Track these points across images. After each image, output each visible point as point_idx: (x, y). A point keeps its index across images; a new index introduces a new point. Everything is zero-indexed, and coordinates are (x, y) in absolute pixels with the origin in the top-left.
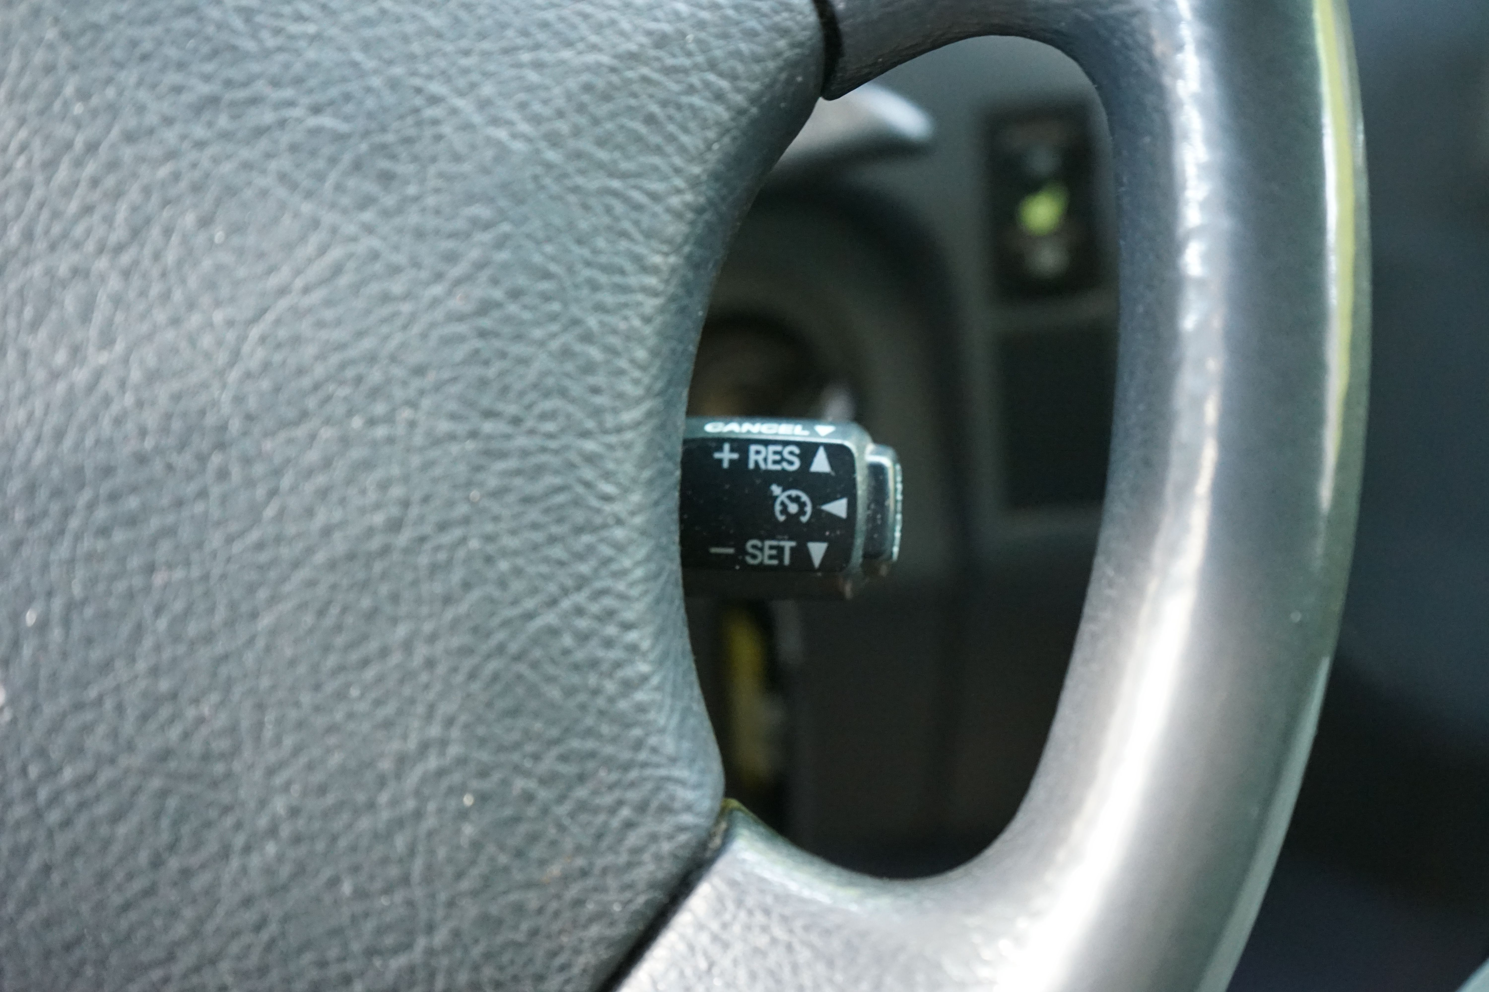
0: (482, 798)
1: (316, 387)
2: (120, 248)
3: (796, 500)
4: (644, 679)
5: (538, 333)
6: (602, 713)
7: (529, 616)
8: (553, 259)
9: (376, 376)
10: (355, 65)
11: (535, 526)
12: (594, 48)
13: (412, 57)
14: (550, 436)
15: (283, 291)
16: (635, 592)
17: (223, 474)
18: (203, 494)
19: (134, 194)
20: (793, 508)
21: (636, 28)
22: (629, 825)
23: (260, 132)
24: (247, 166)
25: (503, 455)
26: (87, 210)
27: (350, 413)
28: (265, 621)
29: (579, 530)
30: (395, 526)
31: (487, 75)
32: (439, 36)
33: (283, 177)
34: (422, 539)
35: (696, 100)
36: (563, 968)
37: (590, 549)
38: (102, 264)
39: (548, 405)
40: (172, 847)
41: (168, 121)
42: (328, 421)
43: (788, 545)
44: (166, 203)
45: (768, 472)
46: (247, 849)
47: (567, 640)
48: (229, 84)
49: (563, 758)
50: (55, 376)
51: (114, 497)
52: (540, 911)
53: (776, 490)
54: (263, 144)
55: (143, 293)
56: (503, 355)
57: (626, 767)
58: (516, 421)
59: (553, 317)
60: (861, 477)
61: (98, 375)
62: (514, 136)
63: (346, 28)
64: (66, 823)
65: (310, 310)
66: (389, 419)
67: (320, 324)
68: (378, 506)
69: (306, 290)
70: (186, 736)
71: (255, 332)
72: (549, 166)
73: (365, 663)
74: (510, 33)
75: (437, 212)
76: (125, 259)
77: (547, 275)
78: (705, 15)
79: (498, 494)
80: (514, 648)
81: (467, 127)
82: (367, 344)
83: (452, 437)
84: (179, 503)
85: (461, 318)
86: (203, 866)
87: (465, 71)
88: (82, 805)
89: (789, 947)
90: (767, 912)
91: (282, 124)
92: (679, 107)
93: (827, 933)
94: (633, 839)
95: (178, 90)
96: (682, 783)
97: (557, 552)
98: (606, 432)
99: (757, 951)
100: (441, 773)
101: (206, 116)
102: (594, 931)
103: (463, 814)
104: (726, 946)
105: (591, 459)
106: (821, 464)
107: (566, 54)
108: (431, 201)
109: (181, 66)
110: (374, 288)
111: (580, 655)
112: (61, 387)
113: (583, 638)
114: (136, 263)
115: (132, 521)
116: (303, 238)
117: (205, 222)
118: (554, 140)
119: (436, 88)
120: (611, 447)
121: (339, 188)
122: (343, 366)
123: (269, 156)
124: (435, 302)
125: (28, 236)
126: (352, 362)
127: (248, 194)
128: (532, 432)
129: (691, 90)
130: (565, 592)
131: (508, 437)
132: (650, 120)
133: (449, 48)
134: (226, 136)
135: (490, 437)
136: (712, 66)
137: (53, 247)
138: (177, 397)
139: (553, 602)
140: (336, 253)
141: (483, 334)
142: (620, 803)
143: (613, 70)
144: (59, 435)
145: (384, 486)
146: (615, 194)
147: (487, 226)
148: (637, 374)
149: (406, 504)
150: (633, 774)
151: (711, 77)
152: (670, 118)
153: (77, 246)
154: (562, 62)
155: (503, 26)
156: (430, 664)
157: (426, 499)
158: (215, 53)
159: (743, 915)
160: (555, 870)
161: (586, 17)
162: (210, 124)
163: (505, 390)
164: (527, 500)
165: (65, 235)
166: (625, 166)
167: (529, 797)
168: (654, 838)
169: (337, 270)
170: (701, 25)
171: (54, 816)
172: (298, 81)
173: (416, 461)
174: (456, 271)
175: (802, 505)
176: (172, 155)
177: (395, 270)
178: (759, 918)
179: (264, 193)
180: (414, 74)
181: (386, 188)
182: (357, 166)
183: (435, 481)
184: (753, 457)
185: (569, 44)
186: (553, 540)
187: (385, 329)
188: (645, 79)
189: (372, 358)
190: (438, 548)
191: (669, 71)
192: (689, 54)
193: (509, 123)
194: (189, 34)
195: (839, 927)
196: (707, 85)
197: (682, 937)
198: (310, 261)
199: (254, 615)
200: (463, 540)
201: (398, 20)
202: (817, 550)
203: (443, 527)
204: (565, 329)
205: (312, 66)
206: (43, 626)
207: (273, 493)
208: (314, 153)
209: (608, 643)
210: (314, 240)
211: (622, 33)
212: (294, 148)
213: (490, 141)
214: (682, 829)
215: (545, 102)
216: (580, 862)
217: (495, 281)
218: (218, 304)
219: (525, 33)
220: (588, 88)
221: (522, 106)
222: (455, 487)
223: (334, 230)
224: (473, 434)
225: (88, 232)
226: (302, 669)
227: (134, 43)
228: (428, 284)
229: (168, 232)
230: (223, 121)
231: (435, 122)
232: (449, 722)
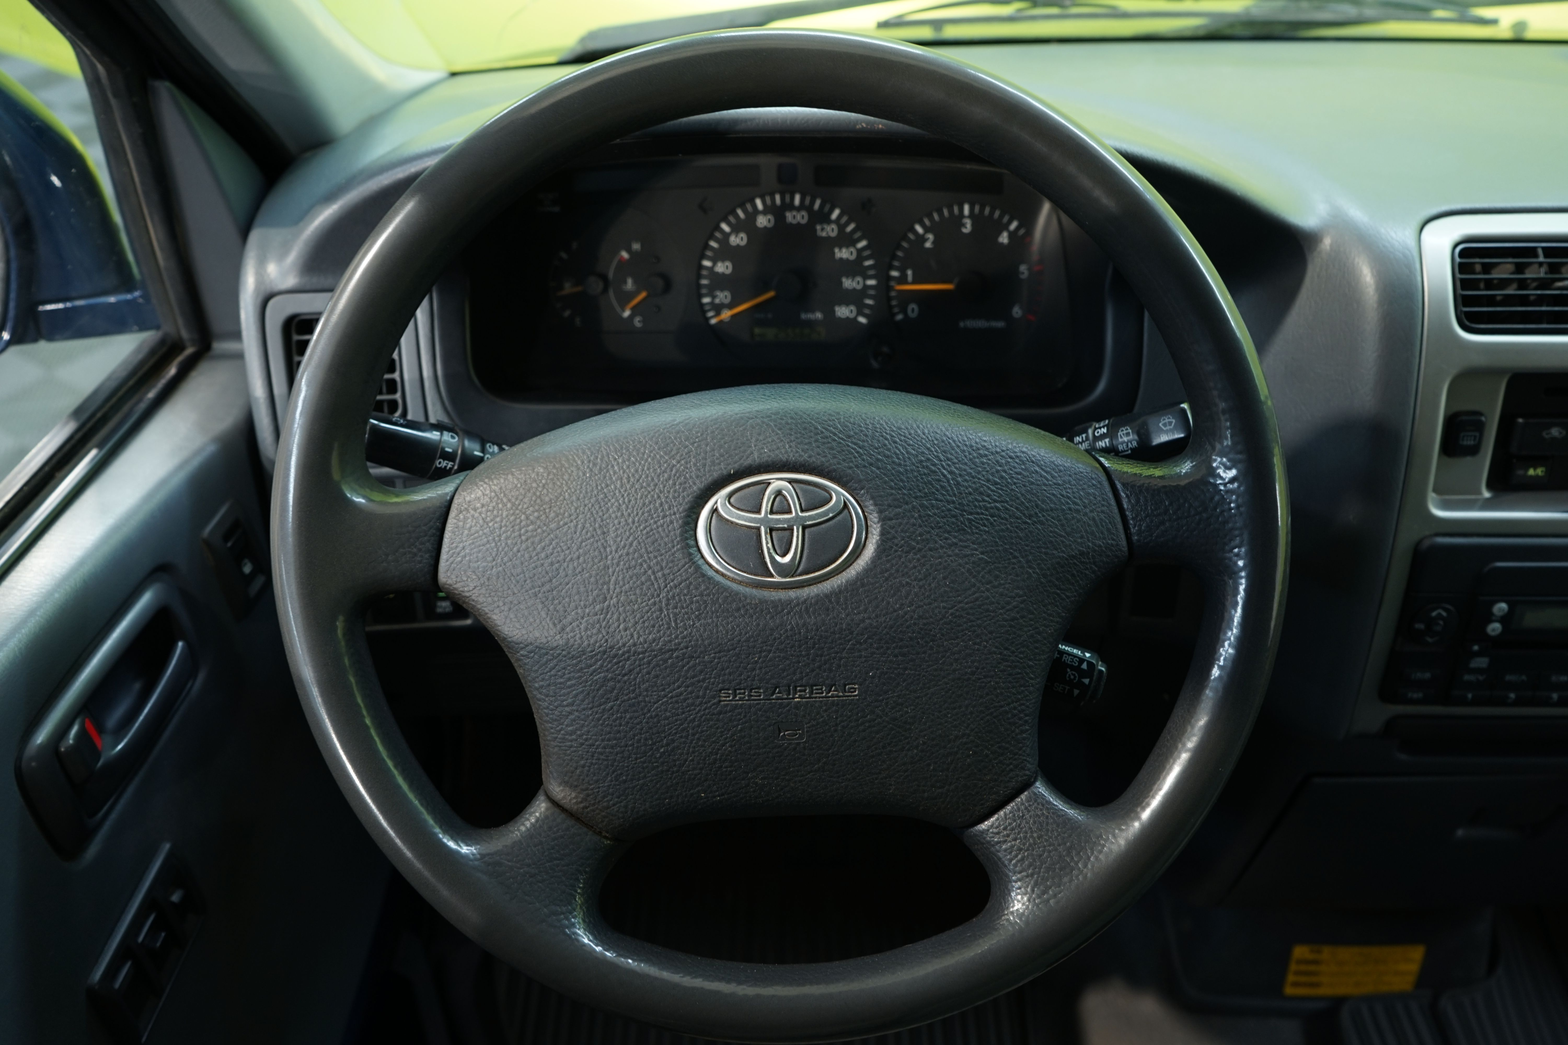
0: (975, 753)
1: (962, 631)
2: (921, 580)
3: (1074, 675)
4: (1027, 730)
5: (1026, 629)
6: (1013, 737)
7: (1002, 707)
8: (1035, 609)
9: (979, 631)
10: (997, 542)
11: (1010, 682)
12: (1063, 552)
13: (1012, 543)
14: (1021, 658)
15: (960, 602)
16: (1031, 706)
17: (931, 648)
18: (925, 652)
19: (928, 566)
20: (1072, 677)
21: (1076, 548)
22: (1011, 770)
23: (966, 556)
24: (960, 565)
25: (1007, 661)
26: (915, 567)
27: (969, 640)
28: (932, 690)
29: (1021, 686)
30: (973, 673)
31: (1031, 553)
32: (1021, 539)
33: (969, 570)
34: (979, 679)
35: (1087, 572)
36: (982, 804)
37: (1023, 691)
38: (915, 583)
39: (1023, 649)
40: (889, 744)
41: (942, 547)
42: (963, 641)
43: (1067, 688)
44: (936, 570)
45: (1067, 664)
46: (908, 750)
47: (1010, 716)
48: (961, 540)
49: (1000, 747)
50: (895, 611)
51: (901, 647)
52: (981, 787)
53: (1069, 670)
54: (966, 559)
55: (923, 594)
56: (1015, 633)
57: (1015, 754)
58: (1013, 652)
59: (1031, 626)
60: (1095, 673)
61: (906, 613)
62: (1034, 572)
63: (996, 531)
64: (864, 731)
65: (966, 609)
66: (979, 644)
67: (968, 614)
68: (970, 667)
69: (967, 603)
70: (902, 716)
71: (950, 611)
72: (1042, 583)
73: (955, 708)
74: (1041, 542)
75: (1008, 590)
76: (921, 583)
77: (1033, 613)
78: (1097, 548)
79: (1002, 671)
80: (995, 714)
81: (1022, 567)
82: (979, 622)
83: (995, 653)
84: (918, 653)
85: (1006, 621)
86: (896, 751)
87: (1026, 551)
88: (869, 727)
89: (1047, 817)
90: (1043, 805)
91: (972, 555)
92: (1082, 573)
93: (1059, 816)
94: (1011, 775)
95: (946, 539)
96: (1028, 762)
97: (1014, 691)
98: (1036, 660)
99: (1037, 815)
100: (966, 743)
101: (953, 548)
102: (994, 796)
103: (969, 756)
104: (1029, 811)
105: (1030, 667)
106: (1084, 666)
107: (1055, 552)
108: (1007, 586)
109: (949, 532)
110: (985, 607)
111: (1011, 720)
112: (895, 614)
113: (1014, 716)
114: (924, 586)
115: (904, 655)
116: (969, 589)
117: (944, 578)
118: (1045, 576)
119: (1016, 554)
120: (1036, 664)
121: (983, 577)
122: (971, 627)
123: (967, 563)
124: (1001, 614)
125: (897, 571)
126: (974, 626)
127: (958, 572)
128: (1016, 656)
129: (1087, 569)
130: (1013, 702)
131: (1010, 656)
132: (1073, 575)
133: (1023, 543)
134: (957, 555)
135: (1005, 655)
136: (1094, 563)
137: (903, 575)
138: (925, 624)
139: (1008, 704)
140: (977, 595)
141: (1011, 626)
142: (1011, 764)
143: (1067, 559)
144: (891, 627)
145: (973, 662)
146: (1058, 594)
147: (1020, 597)
148: (1048, 645)
149: (977, 668)
150: (1016, 757)
151: (1093, 566)
152: (1078, 576)
153: (909, 577)
154: (1054, 554)
155: (1039, 540)
156: (971, 713)
157: (983, 668)
158: (959, 530)
159: (1036, 804)
160: (988, 777)
161: (1063, 542)
162: (953, 551)
163: (1013, 643)
164: (1010, 675)
165: (907, 573)
166: (1062, 587)
167: (987, 756)
168: (1017, 775)
169: (977, 599)
170: (1095, 551)
171: (861, 728)
172: (980, 544)
173: (983, 657)
174: (1008, 607)
175: (1075, 677)
176: (940, 557)
177: (992, 603)
178: (1040, 806)
179: (963, 573)
180: (1011, 548)
181: (996, 580)
182: (989, 572)
183: (987, 664)
184: (1064, 658)
185: (1056, 549)
186: (1013, 687)
187: (985, 619)
188: (1075, 564)
189: (979, 626)
190: (983, 682)
191: (1081, 562)
192: (1089, 559)
193: (1034, 569)
194: (953, 523)
195: (1063, 816)
196: (1091, 568)
197: (1017, 805)
198: (970, 596)
199: (929, 688)
200: (990, 682)
201: (1011, 532)
202: (1076, 692)
203: (985, 677)
204: (1033, 630)
205: (985, 540)
206: (873, 677)
207: (943, 657)
208: (979, 566)
209: (1020, 719)
210: (973, 589)
211: (1072, 549)
212: (974, 563)
213: (1028, 573)
214: (1025, 775)
215: (1045, 565)
216: (996, 777)
217: (1018, 612)
218: (942, 602)
219: (1045, 543)
220: (1058, 563)
221: (1039, 564)
222: (992, 667)
223: (979, 588)
224: (1001, 654)
225: (913, 573)
226: (937, 706)
227: (938, 523)
228: (1000, 609)
229: (934, 579)
230: (957, 551)
231: (1014, 564)
232: (972, 730)
